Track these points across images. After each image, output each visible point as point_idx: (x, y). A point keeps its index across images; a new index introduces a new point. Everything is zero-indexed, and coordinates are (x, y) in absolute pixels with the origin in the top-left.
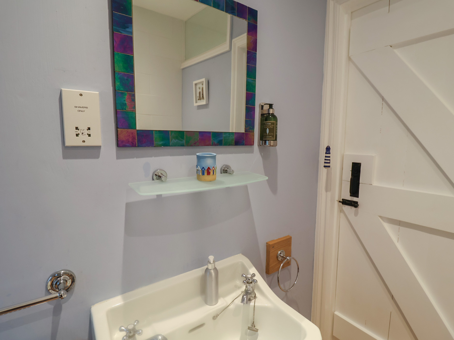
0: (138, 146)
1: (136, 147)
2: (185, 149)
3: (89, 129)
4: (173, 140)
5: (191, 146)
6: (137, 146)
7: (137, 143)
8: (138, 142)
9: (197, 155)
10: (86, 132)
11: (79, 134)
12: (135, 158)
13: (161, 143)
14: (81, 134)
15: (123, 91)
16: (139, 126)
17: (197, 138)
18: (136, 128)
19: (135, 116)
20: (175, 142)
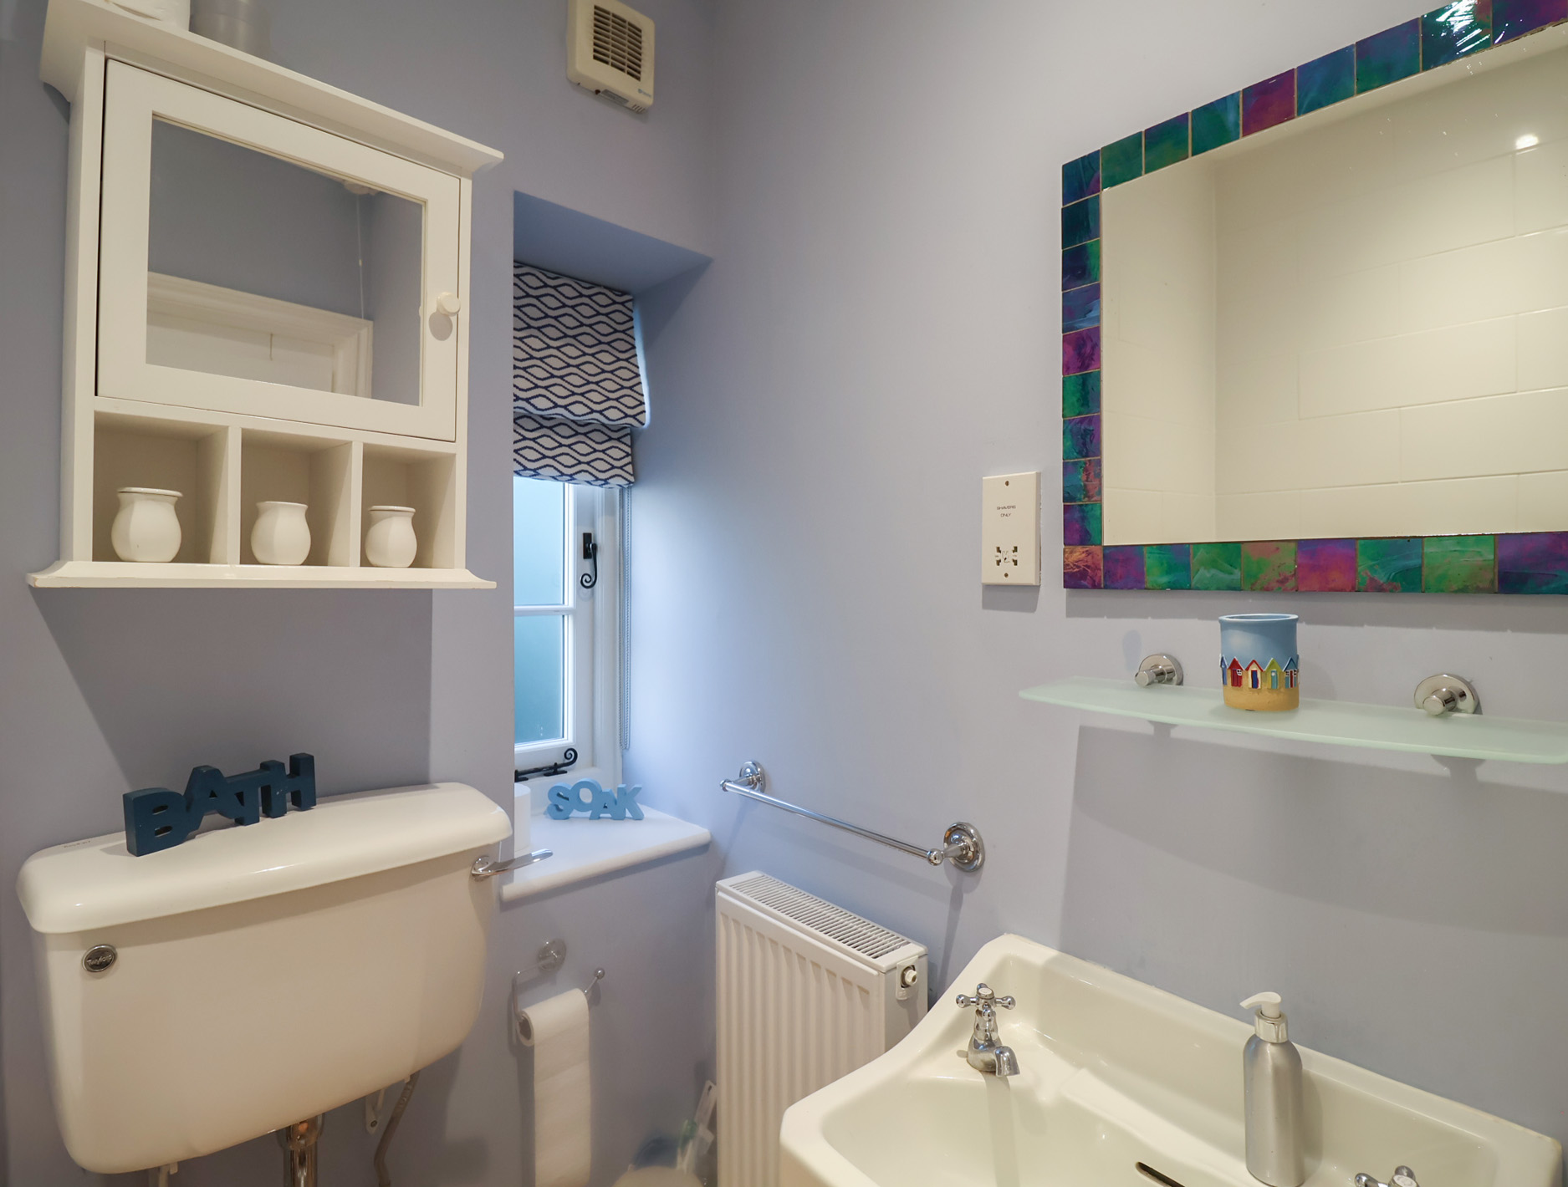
0: (1106, 587)
1: (1101, 588)
2: (1250, 601)
3: (1016, 549)
4: (1202, 570)
5: (1267, 589)
6: (1102, 586)
7: (1102, 578)
8: (1105, 577)
9: (1221, 622)
10: (1011, 556)
11: (1000, 561)
12: (1105, 618)
13: (1164, 580)
14: (1003, 560)
15: (1077, 458)
16: (1111, 538)
17: (1289, 562)
18: (1100, 544)
19: (1101, 514)
20: (1208, 575)
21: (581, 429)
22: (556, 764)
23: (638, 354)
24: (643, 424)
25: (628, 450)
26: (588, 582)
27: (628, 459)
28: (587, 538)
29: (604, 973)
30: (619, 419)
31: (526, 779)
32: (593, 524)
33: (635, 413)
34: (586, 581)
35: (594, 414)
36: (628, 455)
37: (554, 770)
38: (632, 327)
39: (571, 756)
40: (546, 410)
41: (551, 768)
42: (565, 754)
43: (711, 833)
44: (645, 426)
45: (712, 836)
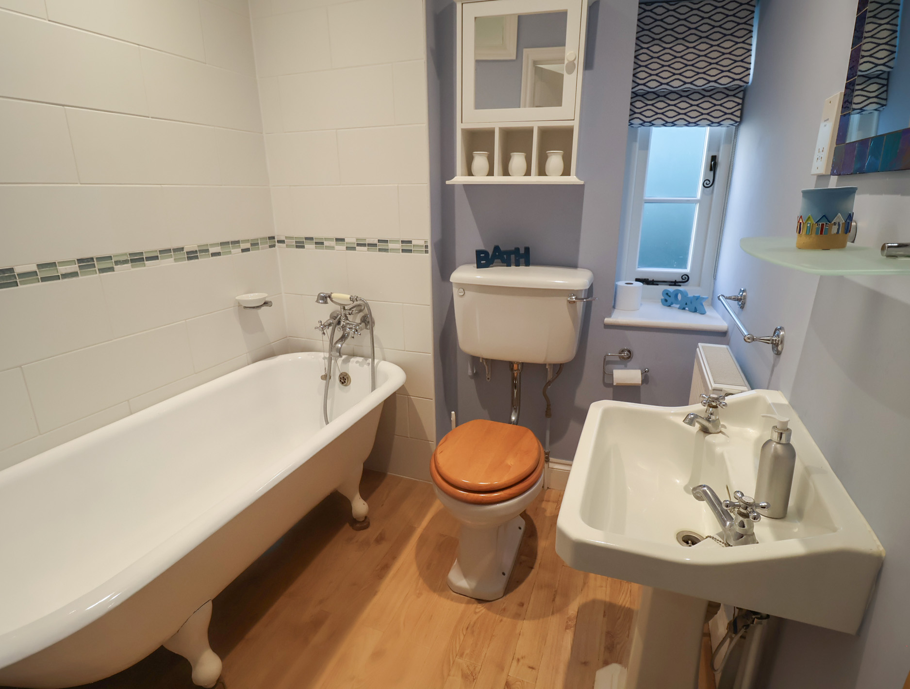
13: (857, 166)
18: (845, 142)
20: (870, 161)
21: (707, 94)
22: (676, 281)
23: (753, 36)
24: (748, 83)
25: (740, 101)
26: (708, 184)
27: (740, 107)
28: (714, 158)
29: (648, 371)
30: (729, 83)
31: (658, 285)
32: (718, 150)
33: (741, 77)
34: (706, 184)
35: (711, 83)
36: (739, 104)
37: (675, 283)
38: (753, 18)
39: (685, 279)
40: (679, 87)
41: (672, 282)
42: (682, 277)
43: (728, 327)
44: (750, 84)
45: (728, 329)
